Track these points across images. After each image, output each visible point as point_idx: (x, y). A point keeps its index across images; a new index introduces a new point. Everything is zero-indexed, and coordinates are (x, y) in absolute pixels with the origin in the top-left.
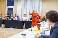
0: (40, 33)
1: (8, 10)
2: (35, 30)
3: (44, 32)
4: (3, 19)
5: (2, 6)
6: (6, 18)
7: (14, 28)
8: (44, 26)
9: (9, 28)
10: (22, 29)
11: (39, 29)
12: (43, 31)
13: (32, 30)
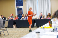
0: (52, 30)
1: (18, 10)
2: (47, 28)
3: (57, 28)
4: (14, 19)
5: (12, 7)
6: (17, 19)
7: (25, 27)
8: (55, 22)
9: (20, 27)
10: (33, 28)
11: (51, 26)
12: (55, 28)
13: (44, 28)
